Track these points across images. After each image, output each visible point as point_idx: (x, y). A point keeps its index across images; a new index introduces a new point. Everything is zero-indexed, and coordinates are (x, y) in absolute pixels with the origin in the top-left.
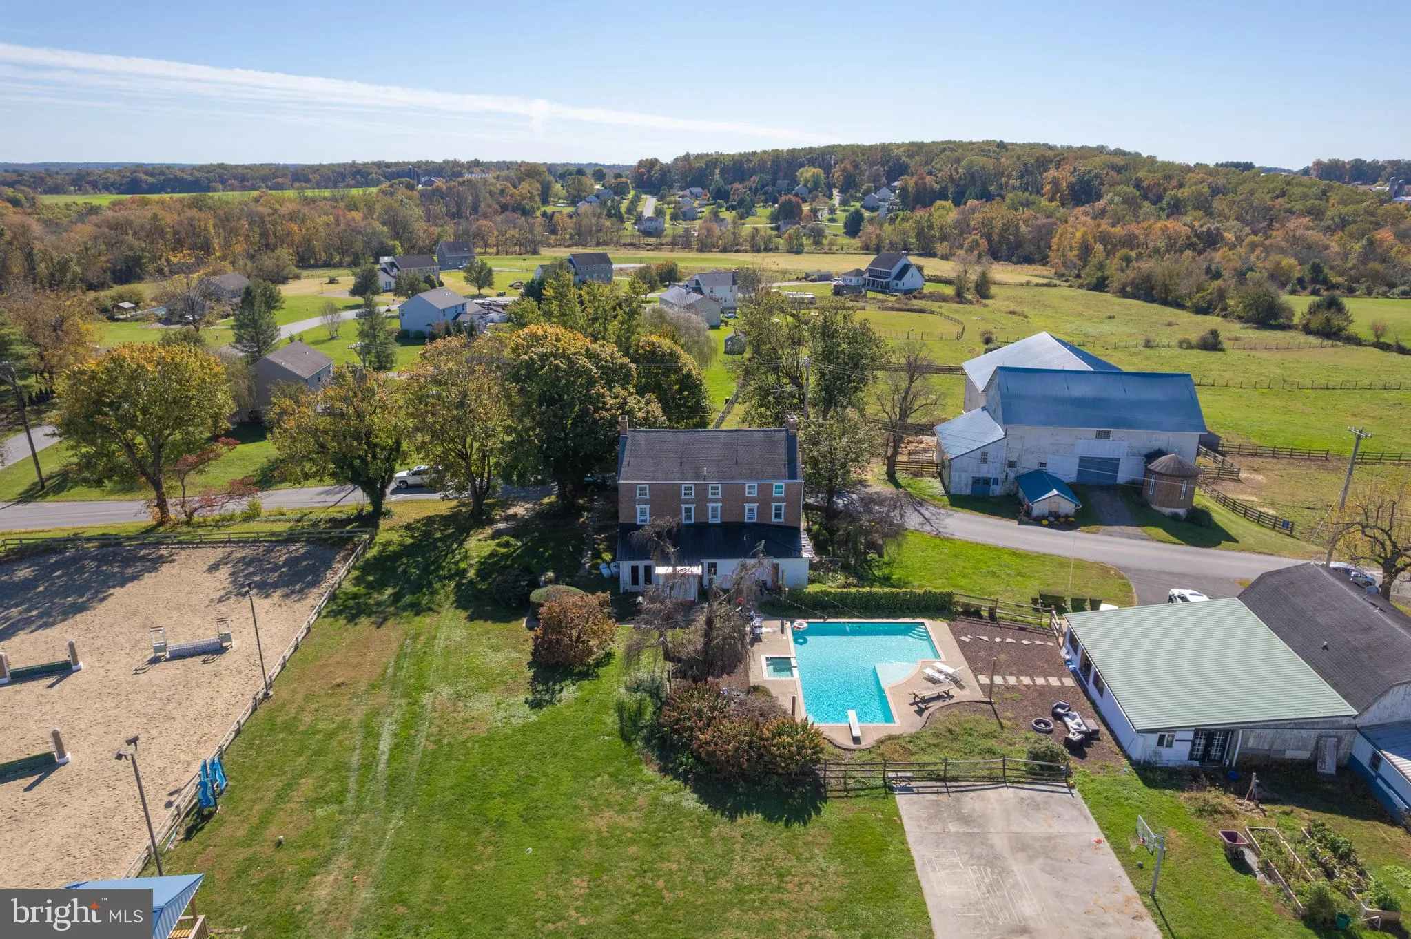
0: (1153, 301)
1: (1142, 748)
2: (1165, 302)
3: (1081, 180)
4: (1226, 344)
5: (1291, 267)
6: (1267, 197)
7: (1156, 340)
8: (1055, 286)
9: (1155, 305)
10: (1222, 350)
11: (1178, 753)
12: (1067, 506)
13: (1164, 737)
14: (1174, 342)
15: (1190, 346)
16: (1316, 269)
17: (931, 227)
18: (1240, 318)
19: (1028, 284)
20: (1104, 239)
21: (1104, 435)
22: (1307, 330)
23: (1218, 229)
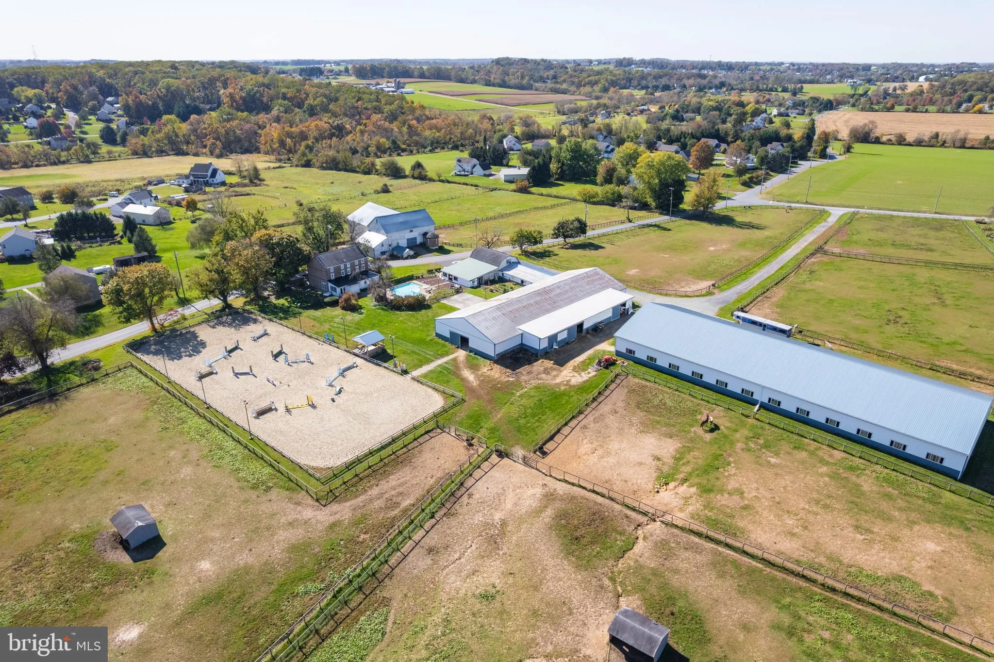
0: (340, 170)
1: (470, 284)
2: (346, 170)
3: (248, 94)
4: (391, 189)
5: (384, 143)
6: (354, 101)
7: (366, 192)
8: (283, 167)
9: (342, 173)
10: (390, 192)
11: (476, 284)
12: (412, 253)
13: (473, 281)
14: (372, 191)
15: (378, 193)
16: (394, 142)
17: (177, 136)
18: (385, 175)
19: (269, 168)
20: (289, 135)
21: (411, 231)
22: (414, 177)
23: (342, 124)
